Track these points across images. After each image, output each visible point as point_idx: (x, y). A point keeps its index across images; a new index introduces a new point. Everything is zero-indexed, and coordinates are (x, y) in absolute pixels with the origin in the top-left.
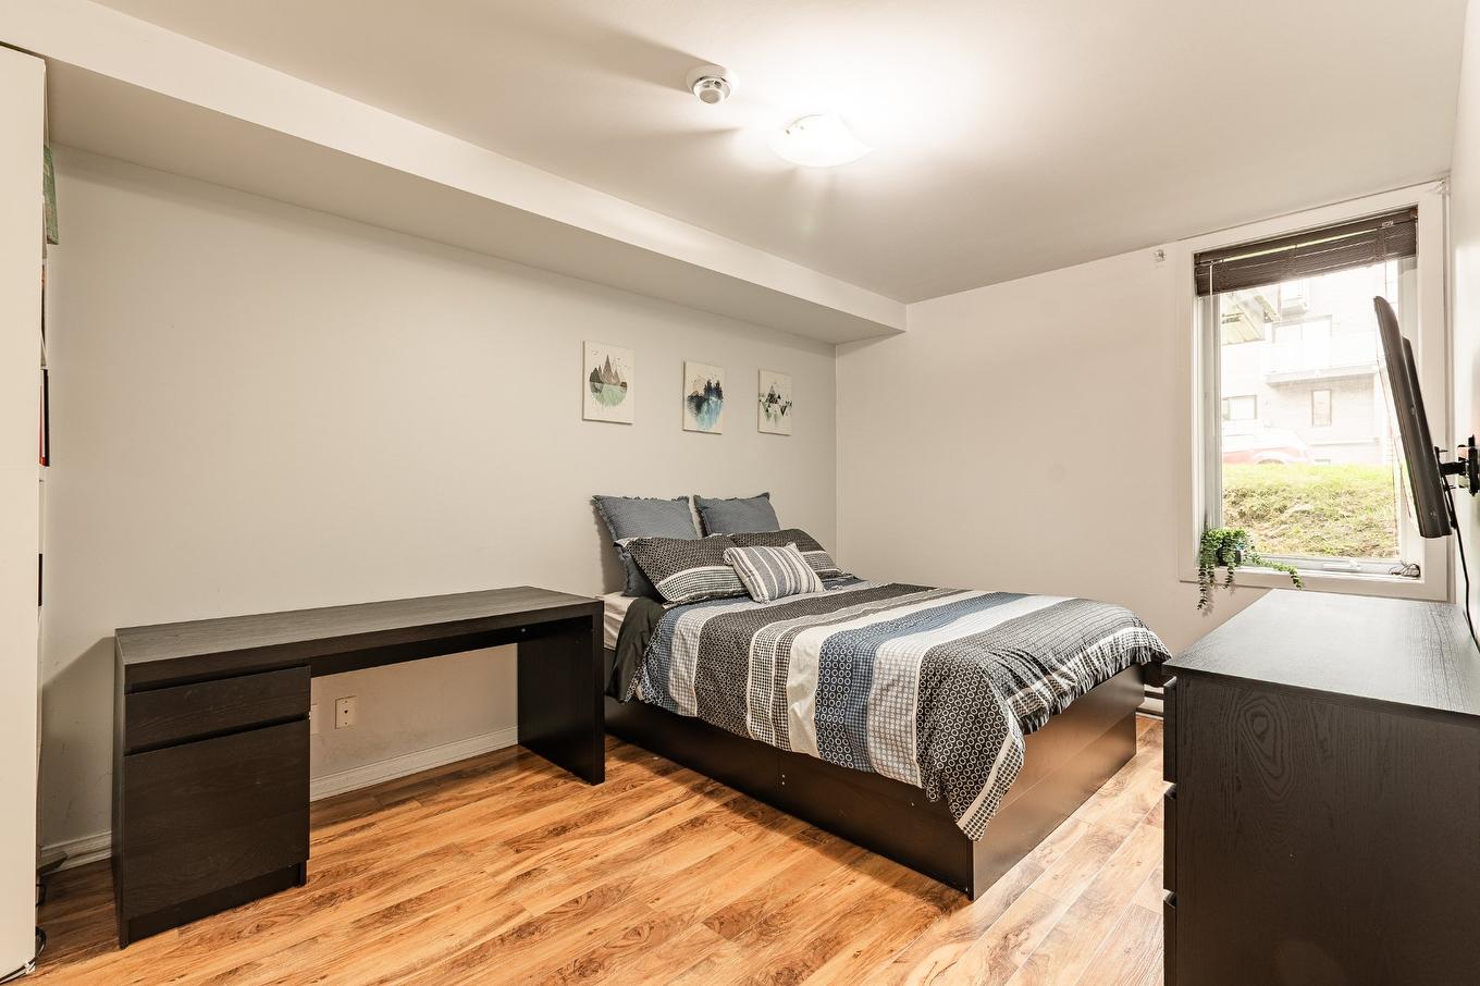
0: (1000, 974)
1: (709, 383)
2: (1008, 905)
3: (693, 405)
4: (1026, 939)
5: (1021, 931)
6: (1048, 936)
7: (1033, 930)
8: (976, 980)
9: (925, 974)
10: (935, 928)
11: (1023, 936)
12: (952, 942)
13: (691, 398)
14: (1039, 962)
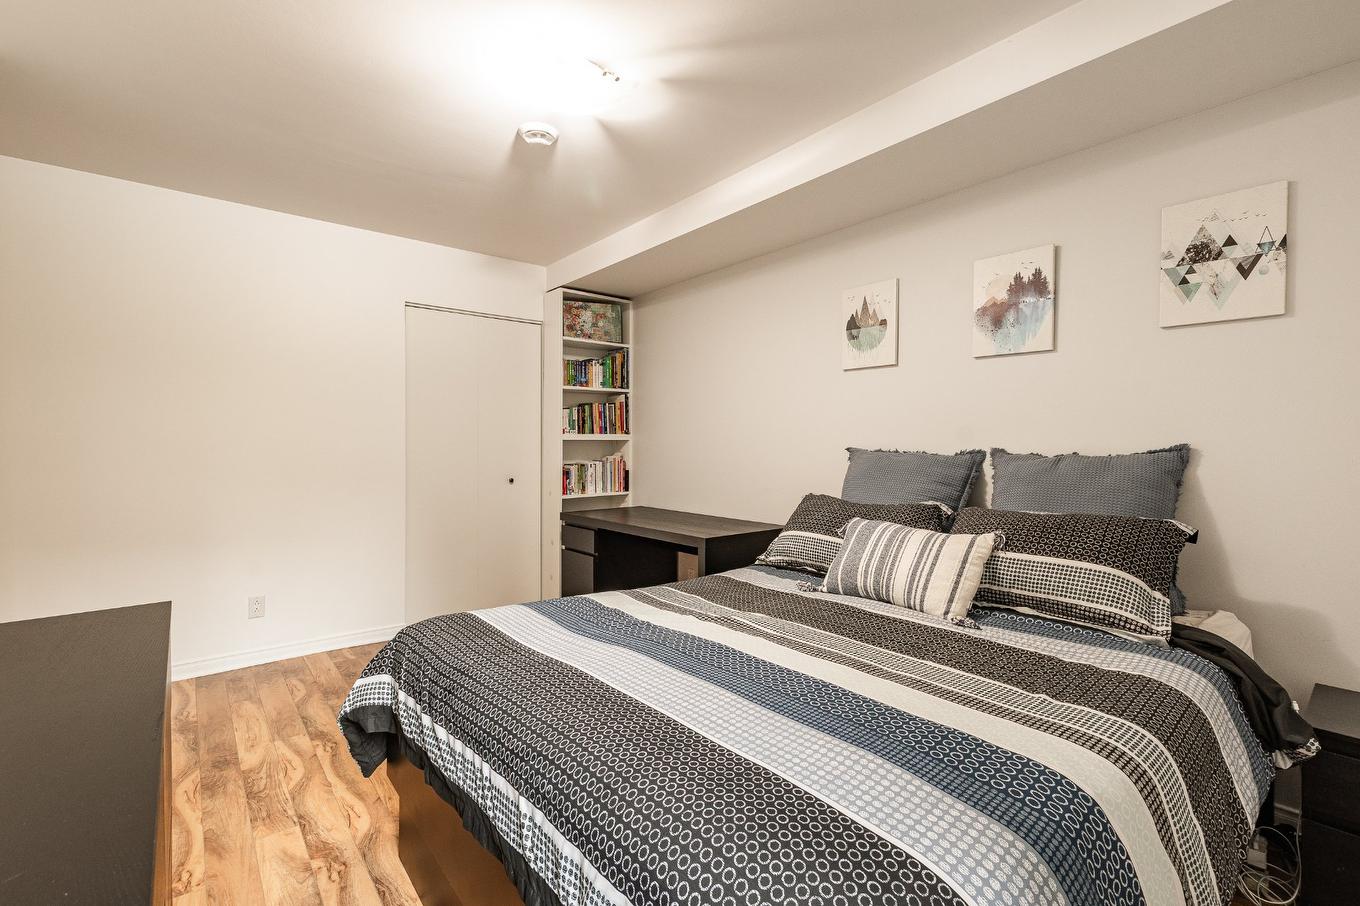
0: (317, 847)
1: (1018, 278)
2: (376, 881)
3: (987, 321)
4: (330, 877)
5: (341, 878)
6: (319, 894)
7: (334, 888)
8: (326, 832)
9: (356, 809)
10: (391, 826)
11: (335, 876)
12: (369, 830)
13: (983, 311)
14: (302, 875)
